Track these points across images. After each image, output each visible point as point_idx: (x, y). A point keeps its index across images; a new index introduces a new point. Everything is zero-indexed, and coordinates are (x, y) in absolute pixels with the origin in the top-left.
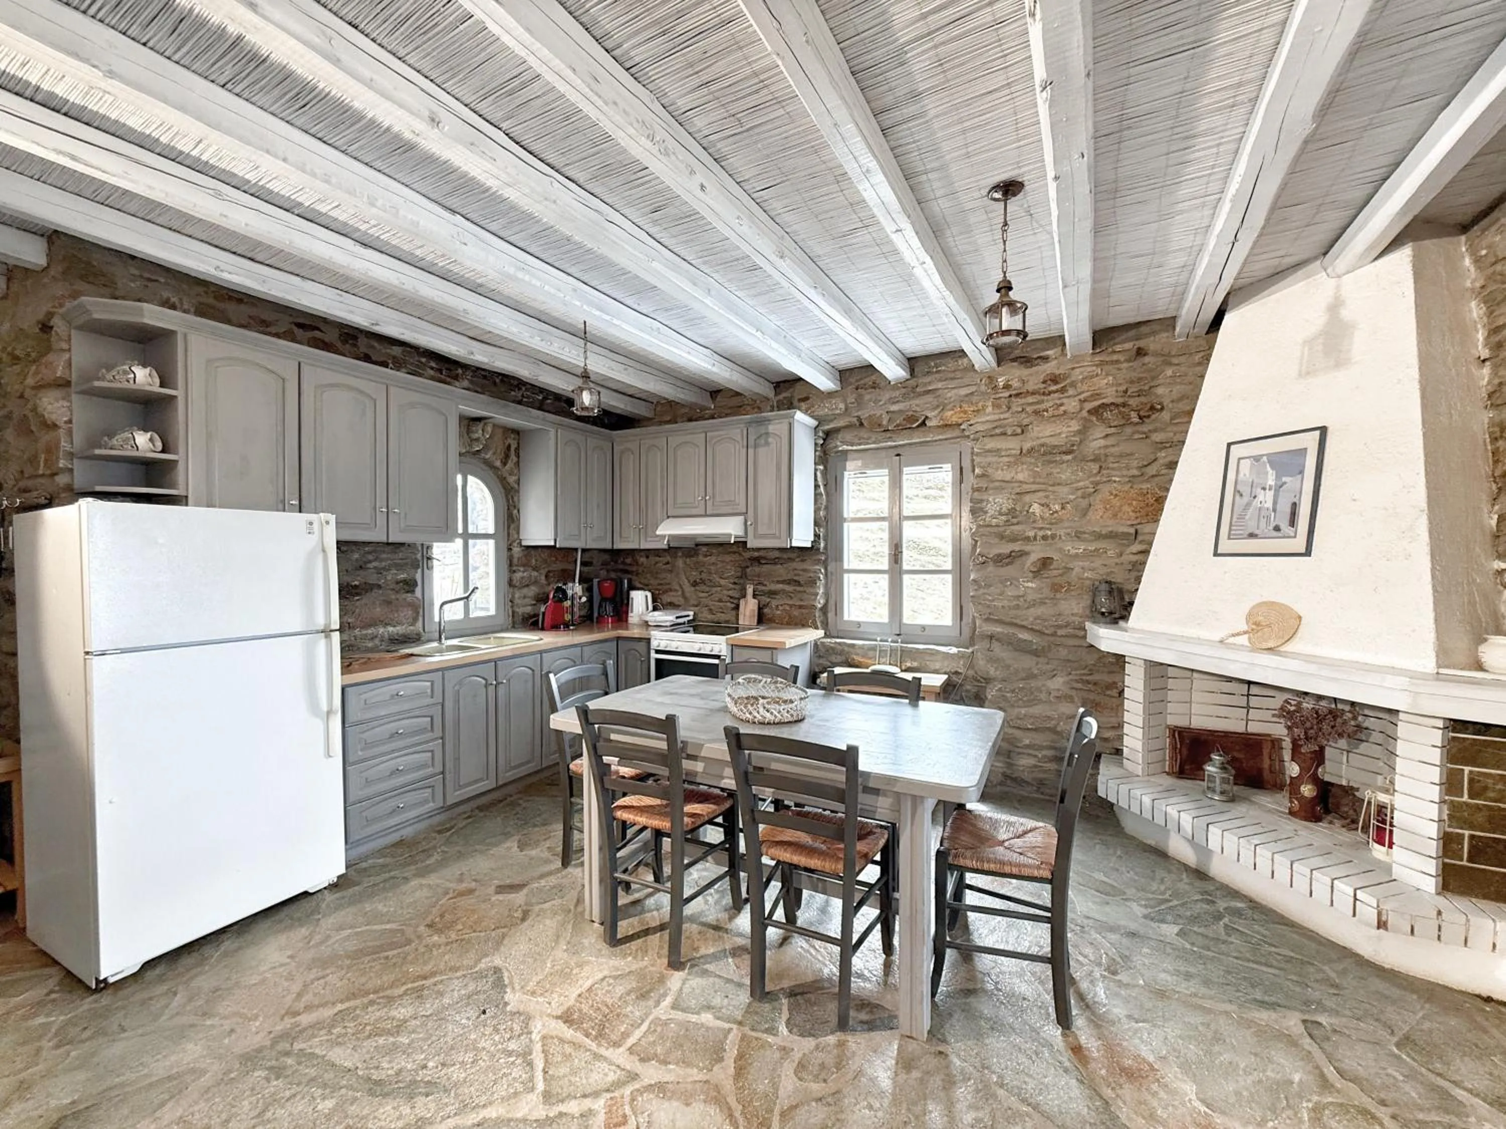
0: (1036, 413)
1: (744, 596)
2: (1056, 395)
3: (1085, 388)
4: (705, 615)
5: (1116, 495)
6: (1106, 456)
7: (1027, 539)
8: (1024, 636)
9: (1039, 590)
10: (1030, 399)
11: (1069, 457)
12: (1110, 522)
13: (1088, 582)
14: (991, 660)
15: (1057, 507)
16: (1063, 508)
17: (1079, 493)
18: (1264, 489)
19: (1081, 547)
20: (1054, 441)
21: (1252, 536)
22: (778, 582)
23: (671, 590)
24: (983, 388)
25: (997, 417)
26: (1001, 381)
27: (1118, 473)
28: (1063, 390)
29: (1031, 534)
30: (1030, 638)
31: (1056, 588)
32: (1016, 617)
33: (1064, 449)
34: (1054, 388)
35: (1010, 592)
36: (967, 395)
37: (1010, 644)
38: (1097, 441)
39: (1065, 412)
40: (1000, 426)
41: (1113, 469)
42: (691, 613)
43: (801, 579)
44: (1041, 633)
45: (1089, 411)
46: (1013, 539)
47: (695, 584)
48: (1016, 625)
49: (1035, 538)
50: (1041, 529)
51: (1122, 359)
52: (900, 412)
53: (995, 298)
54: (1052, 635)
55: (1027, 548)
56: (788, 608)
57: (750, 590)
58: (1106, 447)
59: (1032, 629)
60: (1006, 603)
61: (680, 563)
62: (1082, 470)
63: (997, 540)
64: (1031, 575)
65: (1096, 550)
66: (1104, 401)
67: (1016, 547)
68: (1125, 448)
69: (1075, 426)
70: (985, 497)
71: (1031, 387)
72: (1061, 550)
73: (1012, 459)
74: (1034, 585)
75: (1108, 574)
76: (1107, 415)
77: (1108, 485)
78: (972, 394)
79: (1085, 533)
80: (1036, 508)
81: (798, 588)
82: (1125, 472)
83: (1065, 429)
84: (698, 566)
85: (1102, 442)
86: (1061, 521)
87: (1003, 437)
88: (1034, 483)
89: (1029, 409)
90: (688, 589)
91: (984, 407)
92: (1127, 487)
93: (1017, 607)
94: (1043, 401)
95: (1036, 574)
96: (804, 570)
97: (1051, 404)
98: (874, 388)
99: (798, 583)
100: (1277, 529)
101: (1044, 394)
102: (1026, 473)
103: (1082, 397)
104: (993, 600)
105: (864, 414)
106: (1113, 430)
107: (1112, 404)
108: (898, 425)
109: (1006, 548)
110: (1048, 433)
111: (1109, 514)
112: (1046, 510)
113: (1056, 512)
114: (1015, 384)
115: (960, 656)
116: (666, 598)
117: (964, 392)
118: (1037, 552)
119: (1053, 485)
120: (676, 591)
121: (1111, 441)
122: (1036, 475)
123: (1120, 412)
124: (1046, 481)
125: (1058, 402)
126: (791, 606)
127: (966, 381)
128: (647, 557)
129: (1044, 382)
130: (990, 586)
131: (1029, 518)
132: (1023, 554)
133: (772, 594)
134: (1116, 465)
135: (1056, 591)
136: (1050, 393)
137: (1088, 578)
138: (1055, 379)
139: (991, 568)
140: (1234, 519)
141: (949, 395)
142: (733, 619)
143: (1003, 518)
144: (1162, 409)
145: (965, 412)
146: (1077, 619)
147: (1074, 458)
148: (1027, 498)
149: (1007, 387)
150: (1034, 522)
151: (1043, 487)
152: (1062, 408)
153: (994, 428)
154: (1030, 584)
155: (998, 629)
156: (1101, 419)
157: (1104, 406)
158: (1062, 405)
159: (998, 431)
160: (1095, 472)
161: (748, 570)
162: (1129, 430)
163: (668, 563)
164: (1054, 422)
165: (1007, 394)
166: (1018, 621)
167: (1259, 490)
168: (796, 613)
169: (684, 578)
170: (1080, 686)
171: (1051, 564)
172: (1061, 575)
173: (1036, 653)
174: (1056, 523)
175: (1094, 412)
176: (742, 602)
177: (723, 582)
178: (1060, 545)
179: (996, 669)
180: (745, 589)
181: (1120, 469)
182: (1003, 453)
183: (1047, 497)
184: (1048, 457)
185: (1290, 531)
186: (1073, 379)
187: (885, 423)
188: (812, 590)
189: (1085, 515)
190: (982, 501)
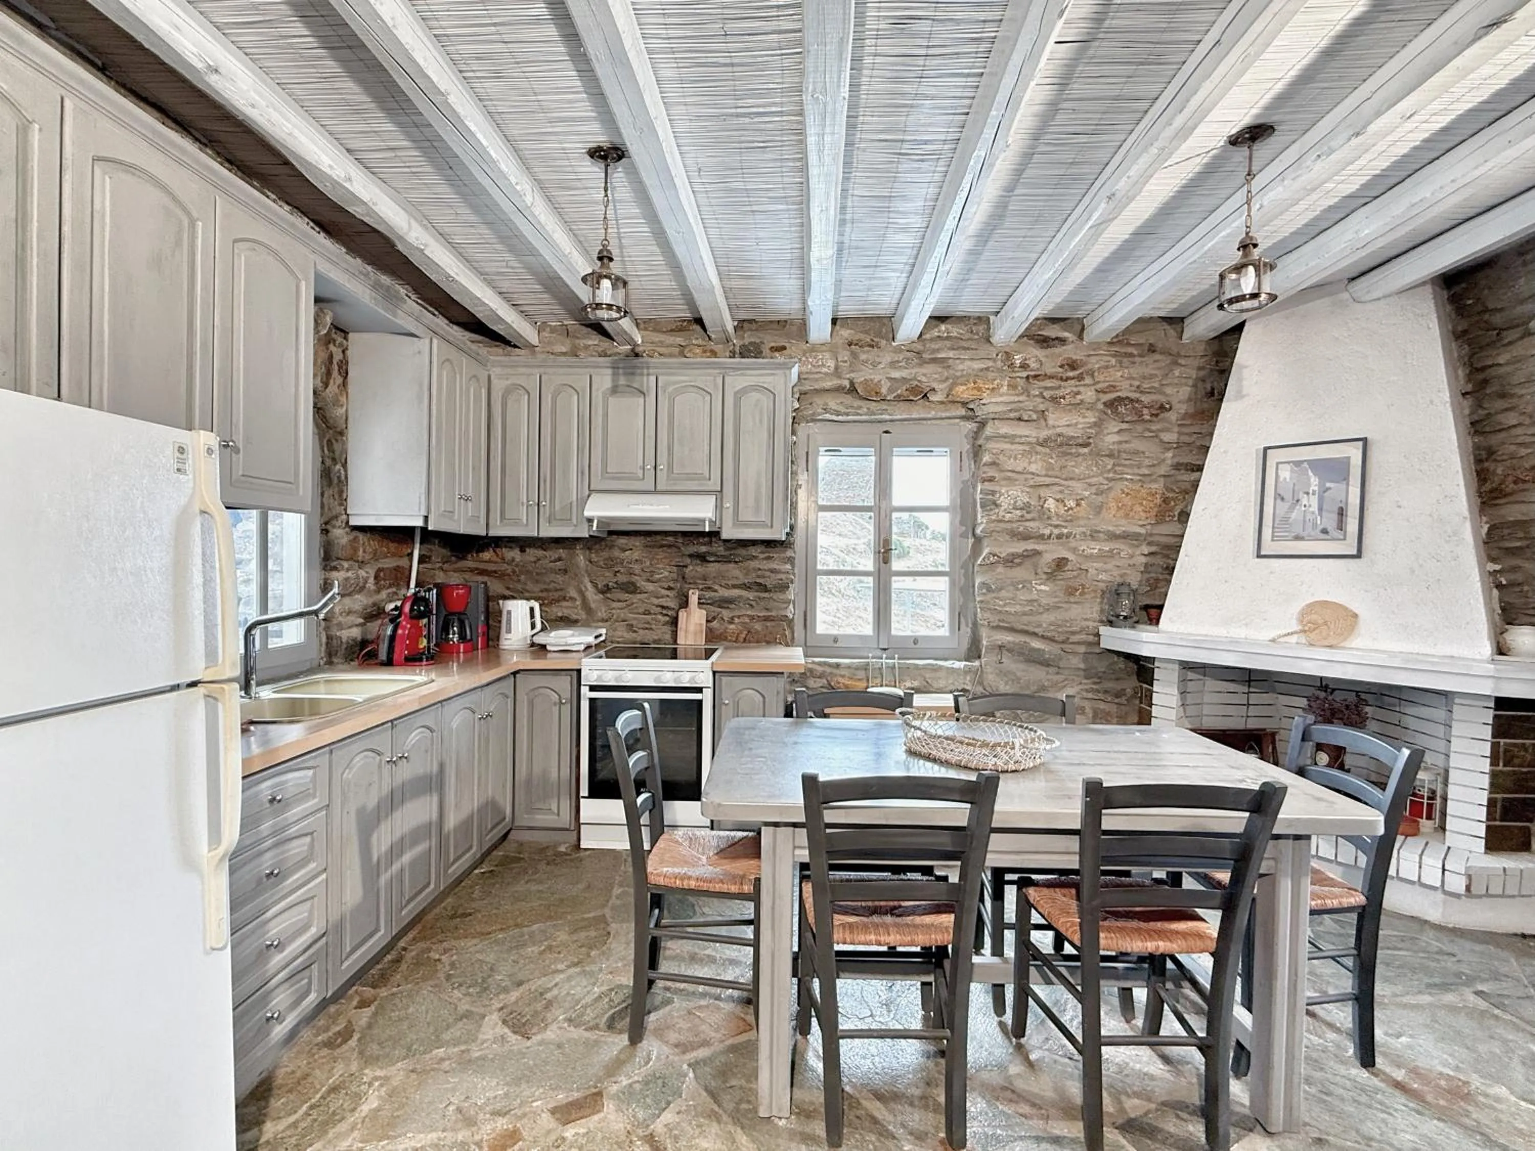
0: (1054, 399)
1: (685, 604)
2: (1073, 382)
3: (1101, 378)
4: (622, 633)
5: (1128, 494)
6: (1119, 452)
7: (1042, 537)
8: (1036, 644)
9: (1052, 594)
10: (1049, 383)
11: (1086, 450)
12: (1123, 522)
13: (1102, 586)
14: (1002, 673)
15: (1072, 504)
16: (1078, 505)
17: (1093, 490)
18: (1308, 493)
19: (1095, 548)
20: (1070, 432)
21: (1298, 538)
22: (735, 587)
23: (564, 599)
24: (999, 364)
25: (1012, 399)
26: (1018, 359)
27: (1129, 471)
28: (1080, 378)
29: (1047, 532)
30: (1042, 647)
31: (1070, 591)
32: (1029, 623)
33: (1080, 441)
34: (1071, 374)
35: (1023, 596)
36: (982, 370)
37: (1021, 654)
38: (1111, 436)
39: (1082, 401)
40: (1016, 411)
41: (1125, 466)
42: (603, 631)
43: (769, 583)
44: (1052, 640)
45: (1105, 403)
46: (1026, 537)
47: (606, 590)
48: (1026, 633)
49: (1050, 537)
50: (1057, 526)
51: (1135, 352)
52: (904, 380)
53: (1237, 257)
54: (1063, 642)
55: (1039, 547)
56: (747, 620)
57: (694, 598)
58: (1120, 443)
59: (1043, 637)
60: (1018, 608)
61: (581, 558)
62: (1097, 465)
63: (1007, 537)
64: (1044, 577)
65: (1111, 551)
66: (1119, 394)
67: (1031, 546)
68: (1136, 445)
69: (1091, 418)
70: (997, 488)
71: (1049, 370)
72: (1074, 550)
73: (1027, 448)
74: (1047, 588)
75: (1121, 576)
76: (1122, 409)
77: (1119, 483)
78: (987, 369)
79: (1099, 532)
80: (1051, 504)
81: (766, 595)
82: (1136, 471)
83: (1081, 420)
84: (610, 564)
85: (1116, 438)
86: (1078, 518)
87: (1016, 422)
88: (1046, 476)
89: (1047, 394)
90: (591, 594)
91: (999, 386)
92: (1137, 486)
93: (1031, 613)
94: (1059, 387)
95: (1051, 576)
96: (773, 571)
97: (1068, 391)
98: (872, 346)
99: (764, 588)
100: (1325, 531)
101: (1061, 379)
102: (1040, 464)
103: (1099, 386)
104: (1005, 605)
105: (859, 378)
106: (1125, 426)
107: (1127, 398)
108: (899, 396)
109: (1020, 547)
110: (1063, 422)
111: (1121, 513)
112: (1061, 506)
113: (1072, 509)
114: (1033, 365)
115: (967, 671)
116: (558, 611)
117: (977, 365)
118: (1051, 552)
119: (1066, 480)
120: (572, 599)
121: (1125, 437)
122: (1050, 467)
123: (1134, 408)
124: (1058, 474)
125: (1075, 389)
126: (752, 618)
127: (982, 353)
128: (522, 551)
129: (1061, 366)
130: (1001, 589)
131: (1043, 515)
132: (1037, 553)
133: (725, 603)
134: (1127, 462)
135: (1071, 594)
136: (1067, 379)
137: (1103, 581)
138: (1073, 365)
139: (1000, 569)
140: (1277, 522)
141: (961, 367)
142: (668, 637)
143: (1018, 513)
144: (1171, 409)
145: (979, 389)
146: (1091, 624)
147: (1090, 453)
148: (1043, 492)
149: (1024, 366)
150: (1049, 518)
151: (1057, 480)
152: (1079, 397)
153: (1011, 411)
154: (1043, 587)
155: (1008, 638)
156: (1116, 412)
157: (1120, 400)
158: (1078, 393)
159: (1012, 415)
160: (1109, 467)
161: (687, 571)
162: (1139, 428)
163: (559, 559)
164: (1070, 411)
165: (1025, 374)
166: (1031, 629)
167: (1301, 494)
168: (758, 626)
169: (586, 580)
170: (1090, 695)
171: (1066, 565)
172: (1075, 577)
173: (1046, 664)
174: (1071, 521)
175: (1110, 404)
176: (682, 614)
177: (650, 587)
178: (1073, 544)
179: (1006, 683)
180: (687, 597)
181: (1131, 466)
182: (1018, 440)
183: (1061, 492)
184: (1065, 448)
185: (1339, 534)
186: (1090, 366)
187: (884, 391)
188: (782, 596)
189: (1099, 513)
190: (993, 493)
